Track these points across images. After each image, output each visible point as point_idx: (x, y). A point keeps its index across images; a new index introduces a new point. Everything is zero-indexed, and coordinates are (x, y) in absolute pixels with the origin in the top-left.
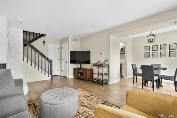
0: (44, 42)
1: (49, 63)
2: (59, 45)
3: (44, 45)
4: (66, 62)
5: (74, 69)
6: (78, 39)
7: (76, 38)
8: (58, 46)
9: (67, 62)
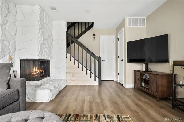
0: (94, 35)
1: (97, 62)
2: (115, 36)
3: (94, 38)
4: (122, 60)
5: (135, 72)
6: (144, 19)
7: (138, 18)
8: (114, 38)
9: (124, 60)
